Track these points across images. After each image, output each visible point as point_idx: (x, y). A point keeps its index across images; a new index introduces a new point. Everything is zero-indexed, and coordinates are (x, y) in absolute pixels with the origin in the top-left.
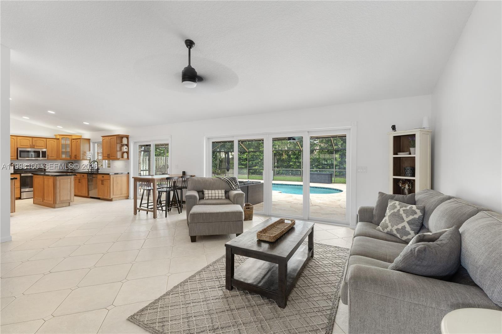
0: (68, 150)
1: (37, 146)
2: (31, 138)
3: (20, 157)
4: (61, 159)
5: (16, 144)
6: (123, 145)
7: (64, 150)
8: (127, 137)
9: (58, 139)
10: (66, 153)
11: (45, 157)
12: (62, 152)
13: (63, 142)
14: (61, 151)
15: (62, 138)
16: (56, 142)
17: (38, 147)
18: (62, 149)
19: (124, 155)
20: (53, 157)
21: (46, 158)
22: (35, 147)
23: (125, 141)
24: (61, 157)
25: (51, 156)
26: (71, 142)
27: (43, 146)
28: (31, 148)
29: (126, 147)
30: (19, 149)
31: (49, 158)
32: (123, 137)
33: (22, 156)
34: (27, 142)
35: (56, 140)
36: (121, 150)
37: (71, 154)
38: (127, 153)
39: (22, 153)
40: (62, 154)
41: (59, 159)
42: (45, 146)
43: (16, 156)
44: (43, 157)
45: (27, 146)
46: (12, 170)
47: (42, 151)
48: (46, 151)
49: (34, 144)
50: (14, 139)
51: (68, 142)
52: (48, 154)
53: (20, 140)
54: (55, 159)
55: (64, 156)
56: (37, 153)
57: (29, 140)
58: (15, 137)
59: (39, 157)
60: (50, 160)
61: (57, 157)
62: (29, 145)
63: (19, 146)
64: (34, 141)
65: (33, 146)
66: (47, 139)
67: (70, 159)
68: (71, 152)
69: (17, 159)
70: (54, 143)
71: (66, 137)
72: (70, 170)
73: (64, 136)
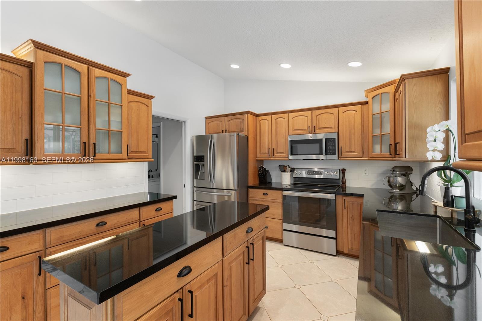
0: (388, 129)
1: (320, 128)
2: (310, 112)
3: (292, 154)
4: (375, 159)
5: (287, 129)
7: (377, 132)
9: (367, 103)
10: (381, 138)
11: (334, 154)
12: (373, 136)
13: (376, 108)
14: (371, 135)
15: (373, 98)
16: (359, 113)
17: (322, 130)
18: (373, 129)
20: (354, 152)
21: (335, 157)
22: (317, 131)
25: (347, 150)
26: (393, 106)
27: (331, 127)
28: (309, 133)
30: (291, 138)
31: (344, 154)
33: (293, 153)
34: (303, 122)
35: (360, 106)
37: (393, 143)
39: (293, 146)
40: (374, 143)
41: (367, 158)
42: (337, 126)
43: (287, 154)
44: (329, 153)
45: (305, 129)
46: (286, 179)
47: (326, 139)
48: (334, 139)
49: (314, 124)
50: (285, 119)
51: (387, 106)
52: (340, 146)
53: (292, 118)
54: (359, 156)
55: (377, 149)
56: (318, 145)
57: (307, 117)
58: (286, 114)
59: (322, 154)
60: (346, 158)
61: (363, 153)
62: (307, 129)
63: (291, 132)
64: (314, 117)
65: (313, 130)
66: (339, 108)
67: (391, 156)
68: (392, 134)
69: (288, 158)
70: (355, 114)
71: (381, 93)
72: (397, 191)
73: (377, 92)
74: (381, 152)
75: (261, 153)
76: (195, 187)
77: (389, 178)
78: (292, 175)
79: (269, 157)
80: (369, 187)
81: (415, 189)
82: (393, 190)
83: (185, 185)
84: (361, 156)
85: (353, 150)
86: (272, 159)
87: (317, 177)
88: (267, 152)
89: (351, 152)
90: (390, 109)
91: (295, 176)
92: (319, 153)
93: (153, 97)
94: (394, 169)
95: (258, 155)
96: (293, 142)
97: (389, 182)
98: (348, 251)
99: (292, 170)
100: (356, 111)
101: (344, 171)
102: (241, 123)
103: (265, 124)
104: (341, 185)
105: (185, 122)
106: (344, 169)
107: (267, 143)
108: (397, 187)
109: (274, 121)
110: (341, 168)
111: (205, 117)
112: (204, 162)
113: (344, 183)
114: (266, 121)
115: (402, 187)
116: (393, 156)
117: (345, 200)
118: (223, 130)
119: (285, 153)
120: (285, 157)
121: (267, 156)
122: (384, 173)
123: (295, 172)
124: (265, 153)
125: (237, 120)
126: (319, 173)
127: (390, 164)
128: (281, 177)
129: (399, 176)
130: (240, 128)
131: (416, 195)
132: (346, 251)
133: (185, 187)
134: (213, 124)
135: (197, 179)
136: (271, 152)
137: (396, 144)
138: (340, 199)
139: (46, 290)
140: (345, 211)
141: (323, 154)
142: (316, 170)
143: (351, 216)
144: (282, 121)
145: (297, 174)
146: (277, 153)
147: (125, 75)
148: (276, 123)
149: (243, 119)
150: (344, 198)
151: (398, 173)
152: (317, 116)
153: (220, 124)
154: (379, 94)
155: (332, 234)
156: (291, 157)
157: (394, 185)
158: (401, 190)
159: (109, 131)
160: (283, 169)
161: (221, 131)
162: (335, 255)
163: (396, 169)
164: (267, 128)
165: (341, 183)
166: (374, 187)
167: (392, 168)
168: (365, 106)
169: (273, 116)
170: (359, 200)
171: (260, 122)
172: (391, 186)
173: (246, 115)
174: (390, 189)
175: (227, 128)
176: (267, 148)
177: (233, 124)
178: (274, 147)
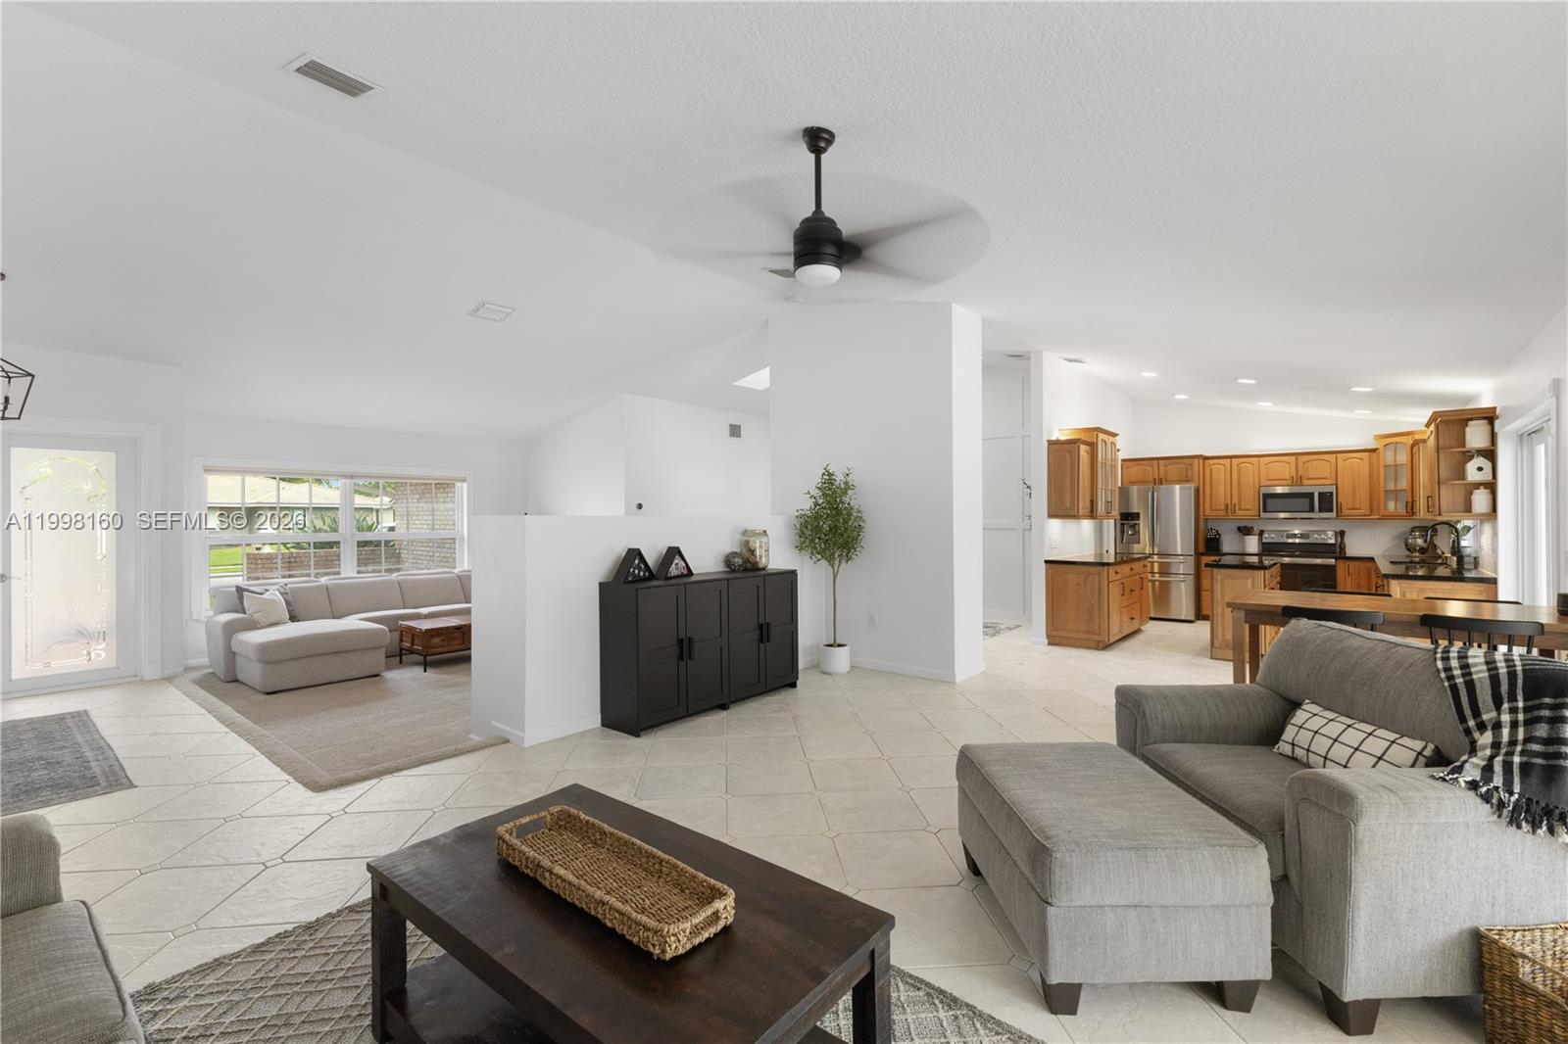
0: (1404, 484)
1: (1309, 479)
2: (1294, 458)
3: (1265, 511)
4: (1387, 517)
5: (1257, 477)
6: (1469, 456)
7: (1391, 486)
8: (1490, 417)
9: (1376, 451)
10: (1396, 494)
11: (1332, 511)
12: (1386, 491)
13: (1389, 457)
14: (1382, 489)
15: (1385, 446)
16: (1366, 461)
17: (1313, 482)
18: (1385, 481)
19: (1473, 497)
20: (1359, 509)
21: (1333, 515)
22: (1306, 482)
23: (1476, 436)
24: (1382, 507)
25: (1350, 506)
26: (1410, 457)
27: (1326, 478)
28: (1293, 484)
29: (1479, 461)
30: (1264, 490)
31: (1345, 512)
32: (1471, 419)
33: (1268, 509)
34: (1286, 470)
35: (1367, 454)
36: (1461, 474)
37: (1410, 500)
38: (1491, 487)
39: (1268, 500)
40: (1386, 499)
41: (1377, 517)
42: (1334, 478)
43: (1257, 509)
44: (1324, 511)
45: (1285, 480)
46: (1252, 544)
47: (1320, 493)
48: (1331, 493)
49: (1300, 474)
50: (1253, 465)
51: (1403, 458)
52: (1340, 501)
53: (1266, 464)
54: (1365, 515)
55: (1391, 505)
56: (1307, 500)
57: (1290, 464)
58: (1255, 459)
59: (1313, 511)
60: (1348, 518)
61: (1371, 510)
62: (1288, 479)
63: (1263, 483)
64: (1300, 465)
65: (1298, 480)
66: (1338, 455)
67: (1407, 514)
68: (1409, 489)
69: (1258, 516)
70: (1362, 464)
71: (1396, 443)
72: (1417, 554)
73: (1391, 439)
74: (1396, 509)
75: (1211, 510)
77: (1406, 540)
78: (1260, 539)
79: (1226, 515)
80: (1381, 551)
82: (1412, 553)
83: (1106, 551)
84: (1369, 514)
85: (1358, 507)
86: (1231, 517)
87: (1297, 542)
88: (1223, 507)
89: (1355, 509)
90: (1407, 462)
91: (1264, 541)
92: (1307, 510)
94: (1413, 530)
95: (1208, 512)
96: (1267, 496)
97: (1407, 545)
99: (1261, 533)
100: (1362, 460)
101: (1342, 533)
102: (1187, 469)
103: (1220, 470)
104: (1339, 551)
106: (1343, 531)
107: (1222, 495)
108: (1416, 550)
109: (1235, 467)
110: (1339, 529)
111: (1122, 459)
112: (1134, 521)
113: (1342, 548)
114: (1221, 466)
115: (1423, 551)
116: (1410, 515)
117: (1348, 565)
118: (1155, 479)
119: (1253, 509)
120: (1253, 515)
121: (1222, 513)
122: (1400, 535)
123: (1266, 535)
124: (1220, 510)
125: (1180, 466)
126: (1302, 536)
127: (1408, 525)
128: (1243, 543)
129: (1419, 538)
130: (1187, 476)
133: (1106, 553)
134: (1135, 469)
136: (1230, 509)
137: (1413, 502)
138: (1341, 567)
139: (1122, 608)
140: (1348, 576)
141: (1315, 512)
142: (1297, 532)
144: (1248, 467)
145: (1268, 538)
146: (1240, 510)
147: (1115, 435)
148: (1239, 470)
149: (1192, 466)
150: (1347, 563)
151: (1417, 533)
152: (1304, 463)
153: (1152, 471)
154: (1393, 443)
156: (1263, 515)
157: (1412, 548)
160: (1245, 531)
161: (1152, 480)
163: (1415, 530)
164: (1223, 475)
165: (1339, 548)
166: (1388, 551)
167: (1410, 529)
168: (1374, 455)
169: (1233, 460)
170: (1369, 565)
171: (1212, 467)
172: (1409, 550)
173: (1196, 460)
174: (1409, 553)
175: (1162, 475)
176: (1223, 502)
177: (1173, 470)
178: (1235, 501)
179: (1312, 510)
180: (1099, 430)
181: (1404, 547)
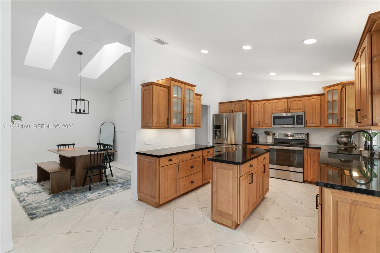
0: (337, 110)
1: (293, 109)
2: (286, 100)
3: (274, 124)
4: (328, 127)
5: (271, 110)
7: (330, 112)
9: (324, 94)
10: (333, 116)
11: (302, 124)
12: (328, 114)
13: (330, 98)
14: (326, 113)
15: (327, 92)
16: (319, 100)
17: (294, 111)
18: (327, 110)
20: (315, 123)
21: (303, 126)
22: (291, 111)
24: (326, 122)
25: (311, 122)
26: (340, 97)
27: (300, 109)
28: (286, 112)
30: (274, 115)
31: (308, 125)
33: (275, 124)
34: (282, 105)
35: (319, 97)
37: (340, 118)
39: (275, 120)
40: (328, 118)
41: (323, 127)
42: (304, 108)
44: (299, 124)
45: (283, 110)
46: (270, 140)
47: (297, 116)
48: (302, 116)
49: (289, 107)
50: (270, 104)
51: (336, 97)
52: (306, 119)
53: (275, 103)
54: (318, 126)
55: (330, 122)
56: (292, 119)
57: (285, 102)
58: (270, 101)
60: (310, 127)
61: (321, 124)
62: (284, 109)
63: (274, 111)
64: (289, 103)
65: (288, 110)
66: (306, 97)
67: (338, 126)
68: (339, 113)
69: (272, 127)
70: (316, 101)
71: (333, 90)
72: (343, 146)
73: (330, 88)
74: (332, 123)
75: (254, 124)
76: (214, 143)
77: (337, 139)
78: (273, 137)
79: (259, 126)
80: (325, 144)
81: (355, 146)
82: (340, 145)
83: (209, 142)
84: (320, 126)
85: (314, 122)
86: (261, 127)
87: (289, 138)
88: (258, 123)
89: (313, 123)
90: (338, 99)
91: (275, 138)
92: (292, 124)
93: (202, 95)
94: (341, 133)
95: (252, 125)
96: (275, 118)
97: (337, 141)
98: (311, 180)
99: (274, 134)
100: (317, 99)
101: (308, 135)
102: (242, 106)
103: (257, 107)
104: (306, 143)
105: (209, 106)
106: (308, 134)
107: (258, 118)
108: (342, 144)
109: (262, 105)
110: (306, 133)
111: (219, 103)
112: (221, 129)
113: (308, 142)
114: (257, 105)
115: (345, 144)
116: (340, 126)
117: (309, 151)
118: (230, 111)
119: (269, 124)
120: (270, 126)
121: (257, 126)
122: (334, 136)
124: (257, 124)
125: (240, 104)
126: (291, 136)
127: (338, 131)
128: (266, 138)
129: (344, 138)
130: (242, 109)
131: (355, 149)
132: (309, 180)
133: (209, 143)
134: (224, 107)
135: (216, 139)
136: (260, 124)
138: (306, 150)
139: (179, 179)
140: (309, 157)
141: (295, 124)
142: (289, 134)
143: (313, 160)
144: (268, 105)
145: (277, 136)
146: (265, 124)
147: (194, 86)
148: (264, 106)
149: (244, 104)
150: (308, 150)
151: (343, 135)
152: (291, 102)
153: (229, 107)
154: (332, 90)
155: (301, 170)
156: (273, 126)
157: (340, 143)
158: (345, 145)
159: (189, 113)
160: (267, 133)
162: (303, 182)
163: (342, 134)
164: (258, 109)
165: (306, 142)
166: (328, 144)
167: (340, 133)
168: (322, 97)
169: (262, 102)
170: (318, 151)
171: (254, 105)
172: (339, 143)
173: (246, 102)
174: (338, 145)
175: (233, 109)
176: (258, 121)
177: (237, 107)
178: (262, 120)
179: (294, 124)
180: (172, 79)
181: (336, 142)
